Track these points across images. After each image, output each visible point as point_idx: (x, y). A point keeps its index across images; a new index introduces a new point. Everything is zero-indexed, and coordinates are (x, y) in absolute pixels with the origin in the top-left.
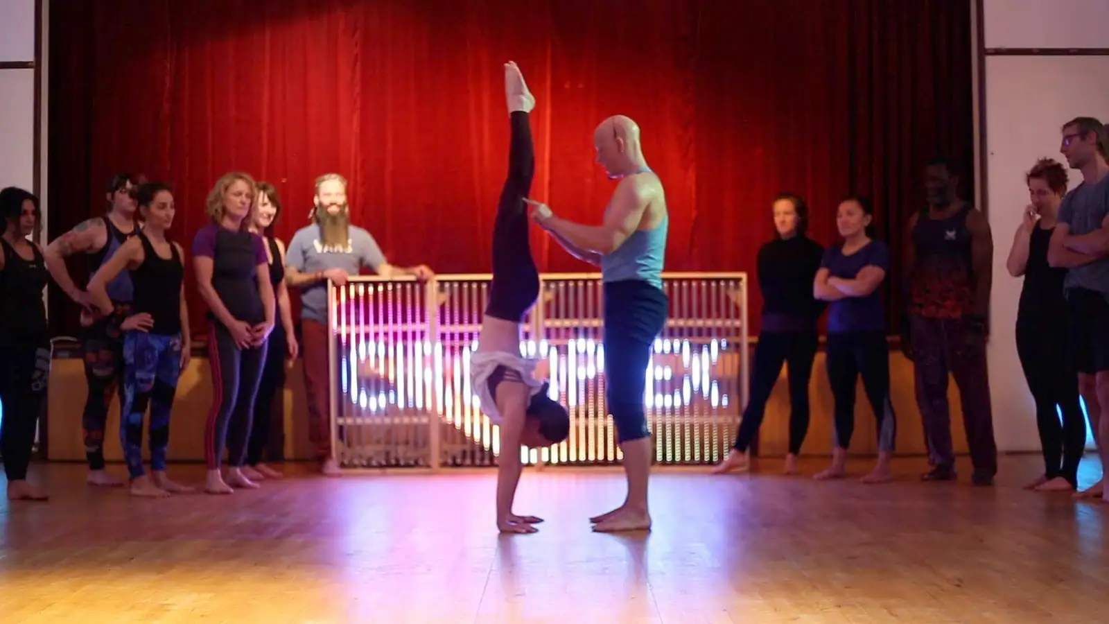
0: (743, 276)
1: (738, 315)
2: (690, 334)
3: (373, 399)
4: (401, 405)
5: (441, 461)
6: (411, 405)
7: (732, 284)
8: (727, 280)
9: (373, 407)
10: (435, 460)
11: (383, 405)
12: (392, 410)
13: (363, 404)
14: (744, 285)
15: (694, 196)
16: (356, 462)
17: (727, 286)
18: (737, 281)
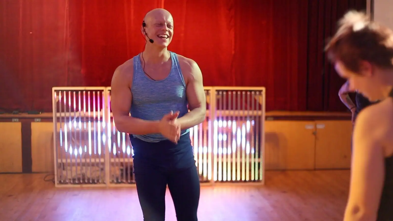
0: (263, 89)
1: (260, 108)
2: (236, 119)
3: (76, 150)
4: (90, 153)
5: (111, 181)
6: (95, 153)
7: (258, 93)
8: (255, 91)
9: (76, 153)
10: (108, 179)
11: (81, 152)
12: (86, 155)
13: (71, 152)
14: (264, 93)
15: (233, 44)
16: (67, 181)
17: (255, 94)
18: (260, 91)
